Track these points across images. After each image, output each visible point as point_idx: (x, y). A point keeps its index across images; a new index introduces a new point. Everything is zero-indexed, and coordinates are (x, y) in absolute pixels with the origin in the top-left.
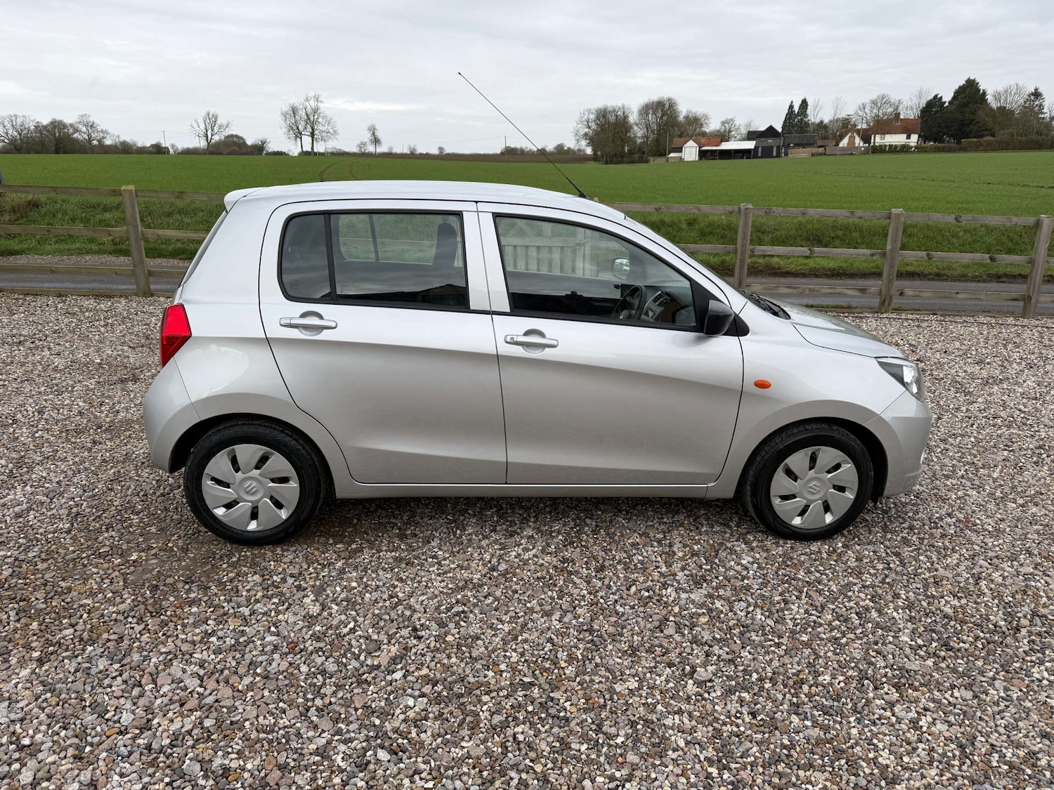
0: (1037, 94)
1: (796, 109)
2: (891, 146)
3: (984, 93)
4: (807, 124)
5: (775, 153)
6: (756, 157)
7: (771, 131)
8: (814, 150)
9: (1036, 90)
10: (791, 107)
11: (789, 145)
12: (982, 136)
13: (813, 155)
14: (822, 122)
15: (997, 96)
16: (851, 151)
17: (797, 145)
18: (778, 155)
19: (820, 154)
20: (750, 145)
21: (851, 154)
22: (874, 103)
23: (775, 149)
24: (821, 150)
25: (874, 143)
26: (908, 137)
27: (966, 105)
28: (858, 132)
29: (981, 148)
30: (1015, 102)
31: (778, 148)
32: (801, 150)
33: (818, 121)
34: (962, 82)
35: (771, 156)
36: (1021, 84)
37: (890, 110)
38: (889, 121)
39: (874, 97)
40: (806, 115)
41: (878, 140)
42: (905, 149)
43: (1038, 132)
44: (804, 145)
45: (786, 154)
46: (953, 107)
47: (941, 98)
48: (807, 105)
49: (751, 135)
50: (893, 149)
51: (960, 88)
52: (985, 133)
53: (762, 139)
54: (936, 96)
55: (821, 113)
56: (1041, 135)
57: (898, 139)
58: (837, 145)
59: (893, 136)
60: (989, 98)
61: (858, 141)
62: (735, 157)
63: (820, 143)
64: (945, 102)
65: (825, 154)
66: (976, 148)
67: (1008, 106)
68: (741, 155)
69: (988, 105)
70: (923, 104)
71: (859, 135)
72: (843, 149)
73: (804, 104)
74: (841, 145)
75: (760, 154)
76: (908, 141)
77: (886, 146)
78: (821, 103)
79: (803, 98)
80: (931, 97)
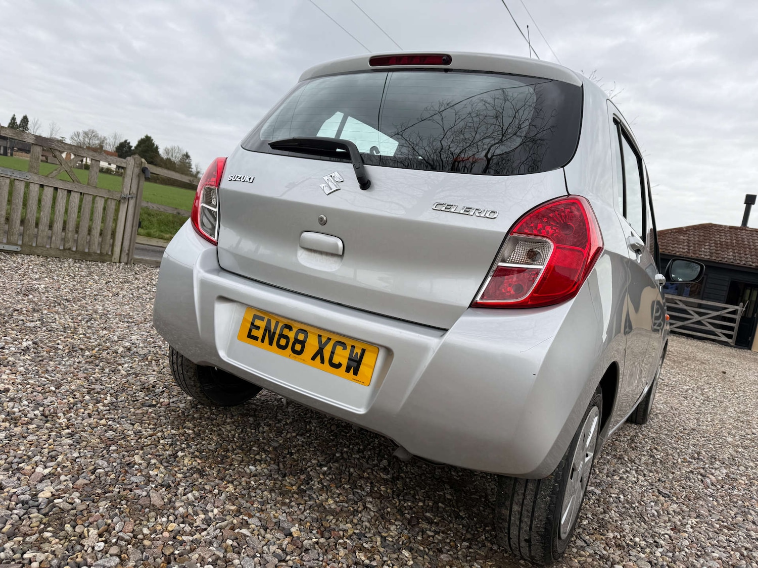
0: (187, 156)
1: (18, 121)
3: (157, 147)
5: (2, 152)
9: (187, 153)
10: (14, 119)
11: (13, 148)
15: (166, 151)
17: (21, 150)
18: (5, 154)
22: (86, 134)
23: (2, 148)
25: (86, 162)
26: (110, 164)
27: (146, 150)
29: (158, 181)
30: (176, 158)
31: (5, 148)
32: (23, 154)
34: (143, 137)
36: (180, 147)
37: (97, 142)
38: (97, 149)
39: (86, 130)
40: (26, 129)
42: (110, 172)
44: (27, 151)
45: (12, 155)
46: (137, 150)
47: (129, 143)
48: (28, 121)
51: (142, 139)
54: (126, 141)
60: (161, 151)
64: (132, 147)
65: (47, 162)
67: (173, 159)
69: (160, 155)
70: (117, 144)
73: (25, 120)
76: (109, 166)
78: (39, 123)
79: (24, 114)
80: (123, 141)
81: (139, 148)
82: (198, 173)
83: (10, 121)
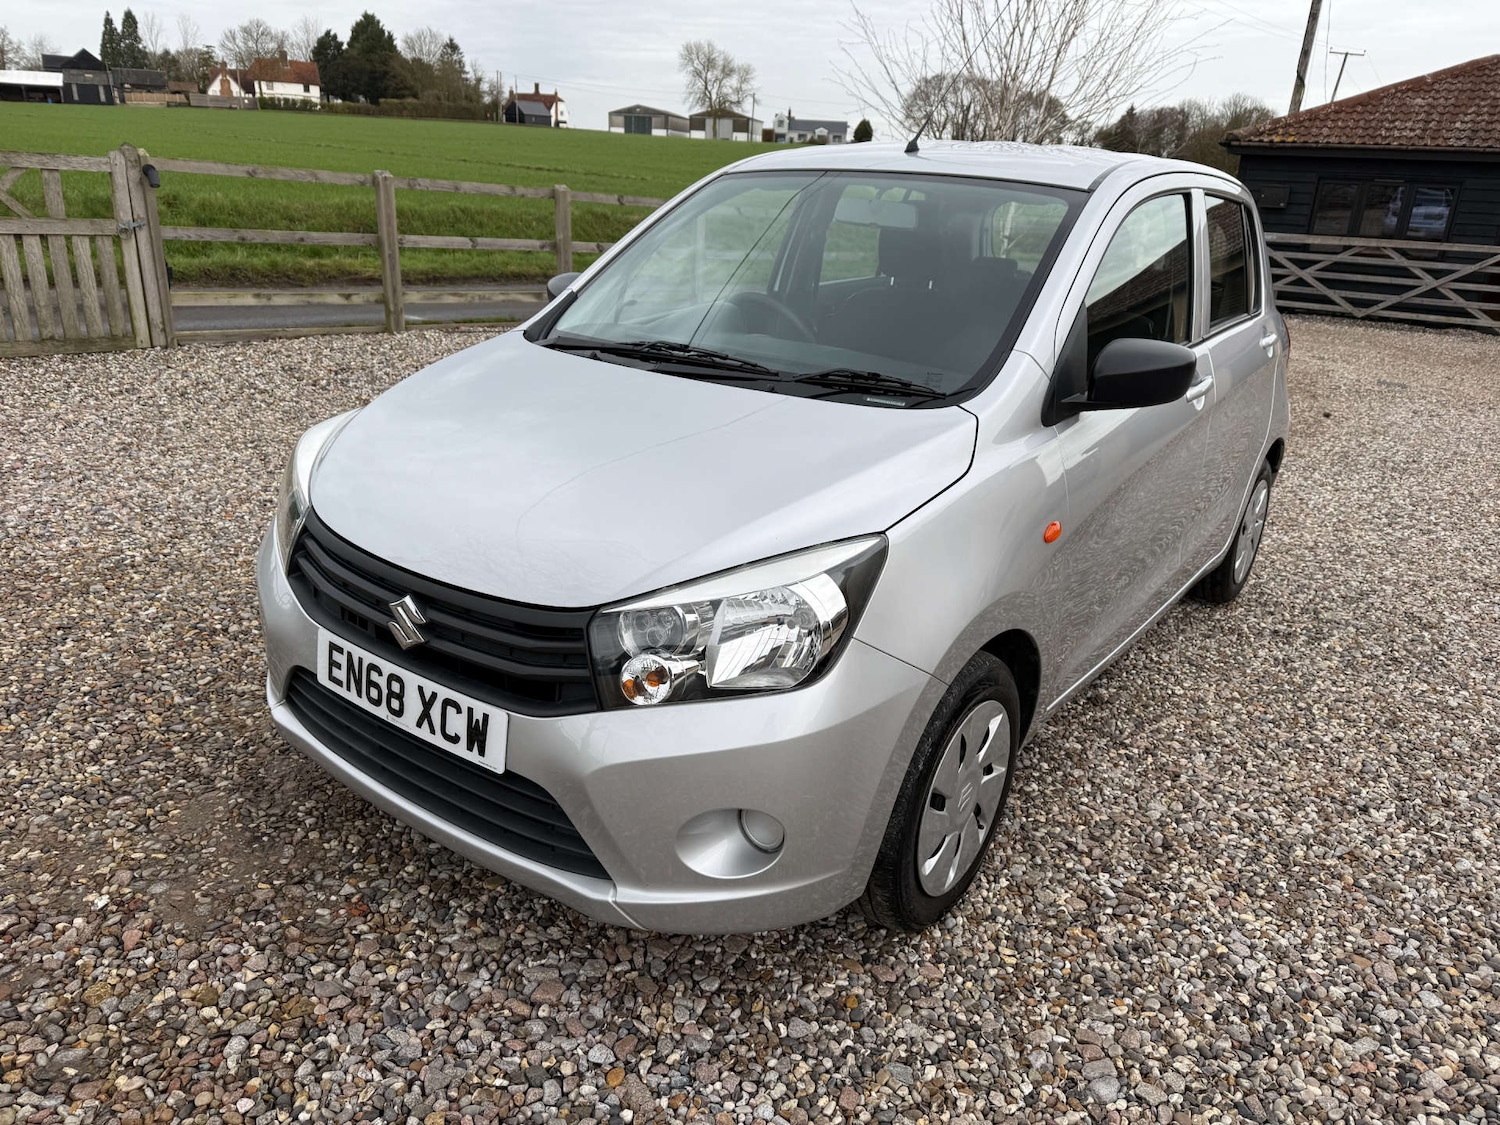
0: (452, 47)
1: (118, 25)
2: (286, 100)
3: (390, 37)
4: (144, 54)
5: (103, 98)
6: (69, 100)
7: (83, 59)
8: (168, 97)
9: (451, 40)
10: (108, 22)
11: (122, 85)
12: (403, 97)
13: (169, 105)
14: (167, 53)
15: (410, 43)
16: (226, 102)
17: (137, 87)
18: (110, 101)
19: (180, 105)
20: (55, 79)
21: (231, 108)
22: (246, 31)
23: (101, 90)
24: (178, 98)
25: (261, 93)
26: (307, 89)
27: (369, 50)
28: (233, 74)
29: (405, 113)
30: (432, 55)
31: (107, 89)
32: (145, 95)
33: (159, 51)
34: (359, 18)
35: (97, 102)
36: (434, 30)
37: (272, 46)
38: (273, 63)
39: (246, 24)
40: (137, 39)
41: (265, 90)
42: (306, 106)
43: (466, 97)
44: (150, 88)
45: (123, 100)
46: (355, 53)
47: (335, 36)
48: (135, 23)
49: (51, 63)
50: (290, 106)
51: (357, 24)
52: (407, 92)
53: (74, 71)
54: (328, 33)
55: (161, 38)
56: (471, 101)
57: (292, 91)
58: (204, 91)
59: (286, 85)
60: (399, 44)
61: (235, 89)
62: (30, 99)
63: (173, 85)
64: (342, 44)
65: (189, 105)
66: (399, 112)
67: (425, 59)
68: (41, 95)
69: (398, 54)
70: (313, 44)
71: (236, 80)
72: (215, 99)
73: (130, 19)
74: (210, 92)
75: (76, 97)
76: (307, 94)
77: (279, 99)
78: (157, 21)
79: (126, 9)
80: (322, 34)
81: (357, 45)
82: (479, 80)
83: (103, 29)
